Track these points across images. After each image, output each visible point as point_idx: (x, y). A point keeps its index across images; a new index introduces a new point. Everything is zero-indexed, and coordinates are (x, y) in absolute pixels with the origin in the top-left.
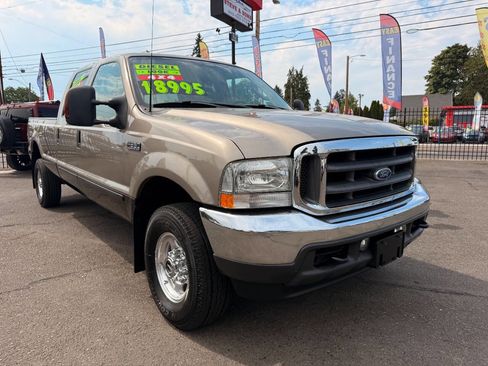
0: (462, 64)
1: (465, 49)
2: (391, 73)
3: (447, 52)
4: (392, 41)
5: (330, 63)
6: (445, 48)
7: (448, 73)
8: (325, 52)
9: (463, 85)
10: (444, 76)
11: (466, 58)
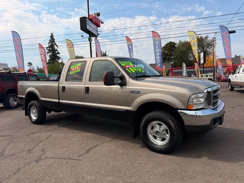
0: (174, 50)
1: (174, 44)
2: (158, 56)
3: (167, 45)
4: (157, 43)
5: (132, 52)
6: (166, 43)
7: (169, 54)
8: (130, 47)
9: (175, 59)
10: (167, 55)
11: (175, 47)
